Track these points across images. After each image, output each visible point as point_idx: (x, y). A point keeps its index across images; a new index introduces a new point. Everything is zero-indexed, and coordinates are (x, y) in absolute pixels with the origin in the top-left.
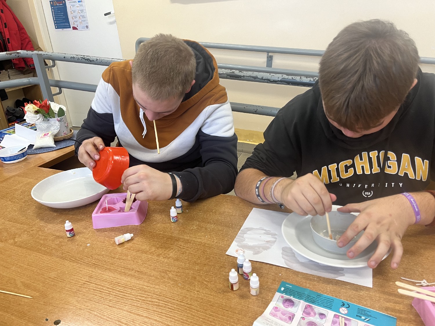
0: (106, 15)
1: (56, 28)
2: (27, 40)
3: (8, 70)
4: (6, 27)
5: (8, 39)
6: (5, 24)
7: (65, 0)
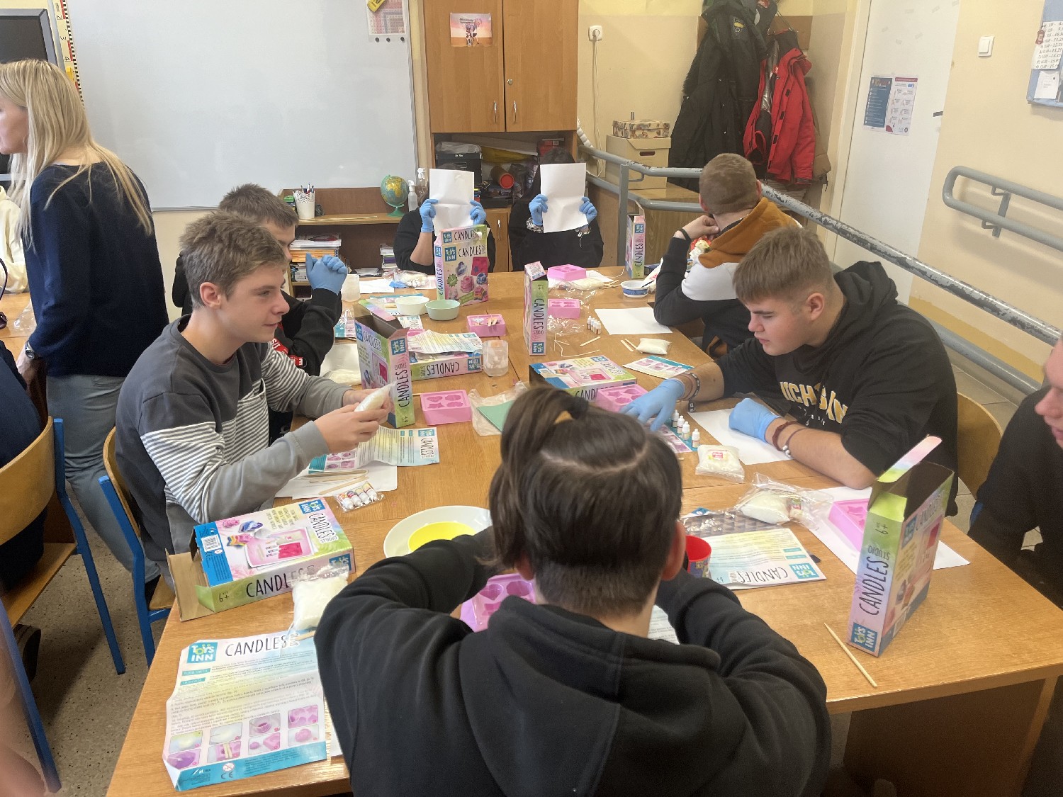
0: (936, 114)
1: (865, 124)
2: (809, 139)
4: (781, 118)
6: (783, 112)
7: (891, 80)
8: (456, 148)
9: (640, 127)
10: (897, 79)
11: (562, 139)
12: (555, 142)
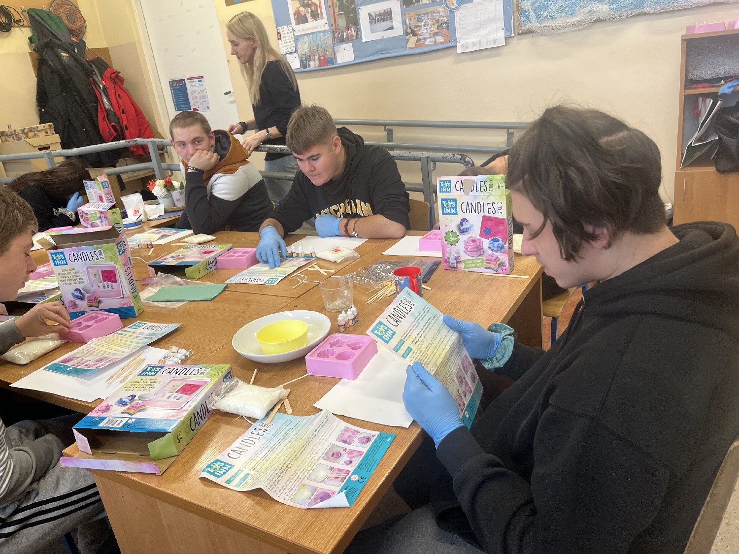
0: (226, 94)
2: (146, 125)
3: (126, 158)
4: (123, 113)
5: (126, 126)
6: (123, 109)
7: (184, 80)
10: (188, 79)
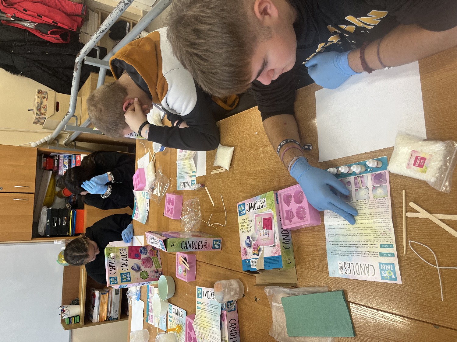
4: (42, 17)
6: (38, 15)
8: (43, 222)
9: (39, 110)
11: (43, 155)
12: (44, 160)
